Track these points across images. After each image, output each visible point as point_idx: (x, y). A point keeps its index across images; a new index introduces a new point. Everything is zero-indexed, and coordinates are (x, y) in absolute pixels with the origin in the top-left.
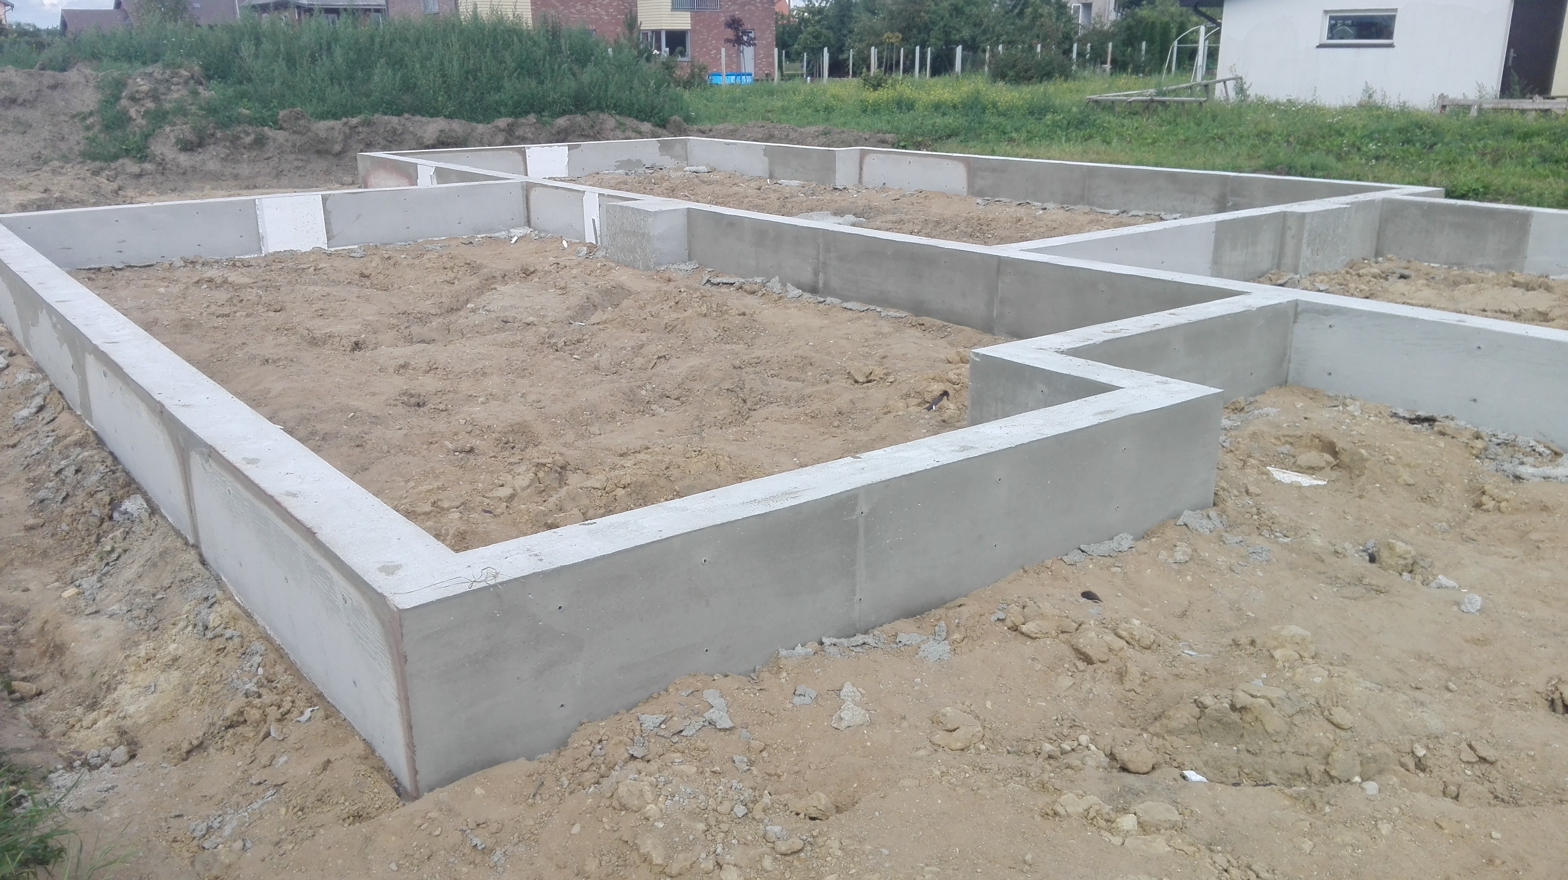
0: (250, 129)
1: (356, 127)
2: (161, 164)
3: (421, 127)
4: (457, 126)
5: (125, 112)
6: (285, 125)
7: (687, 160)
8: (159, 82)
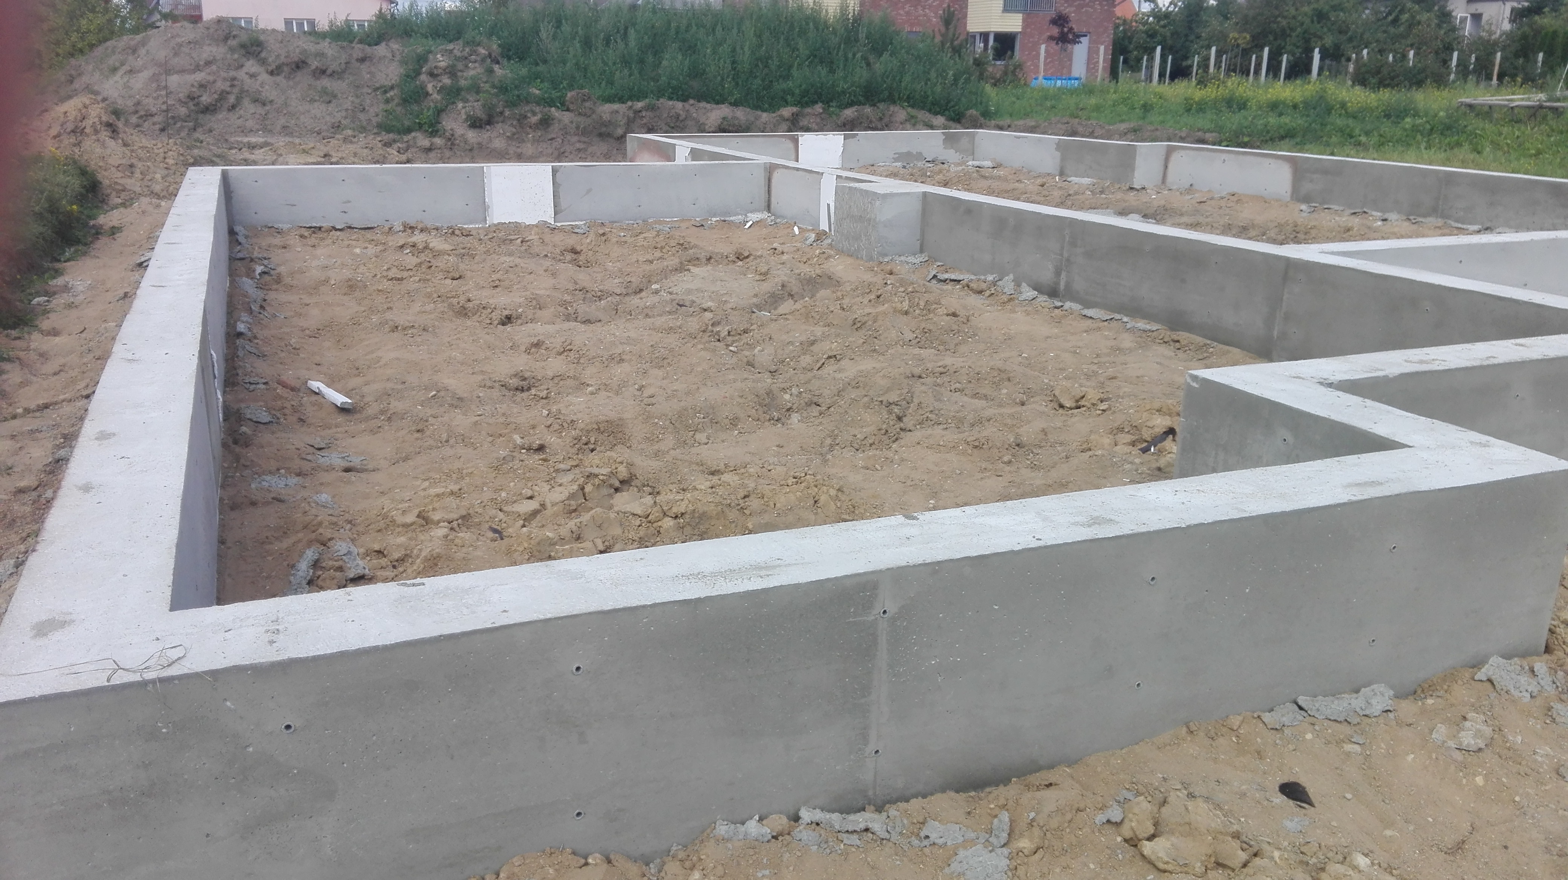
0: (537, 109)
1: (640, 111)
2: (450, 139)
3: (704, 114)
4: (741, 114)
5: (423, 87)
6: (571, 107)
7: (973, 154)
8: (457, 59)
